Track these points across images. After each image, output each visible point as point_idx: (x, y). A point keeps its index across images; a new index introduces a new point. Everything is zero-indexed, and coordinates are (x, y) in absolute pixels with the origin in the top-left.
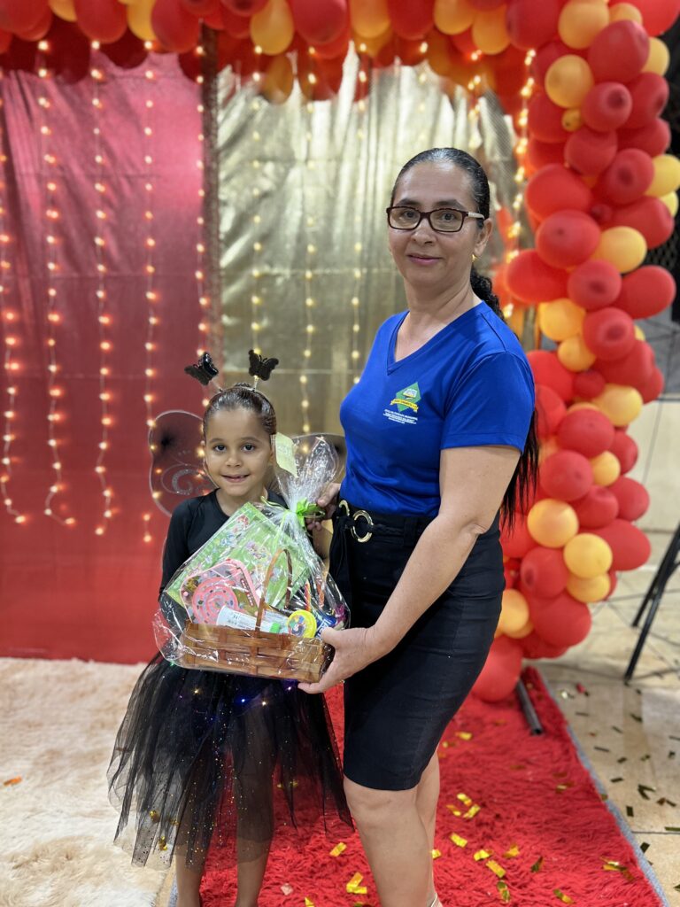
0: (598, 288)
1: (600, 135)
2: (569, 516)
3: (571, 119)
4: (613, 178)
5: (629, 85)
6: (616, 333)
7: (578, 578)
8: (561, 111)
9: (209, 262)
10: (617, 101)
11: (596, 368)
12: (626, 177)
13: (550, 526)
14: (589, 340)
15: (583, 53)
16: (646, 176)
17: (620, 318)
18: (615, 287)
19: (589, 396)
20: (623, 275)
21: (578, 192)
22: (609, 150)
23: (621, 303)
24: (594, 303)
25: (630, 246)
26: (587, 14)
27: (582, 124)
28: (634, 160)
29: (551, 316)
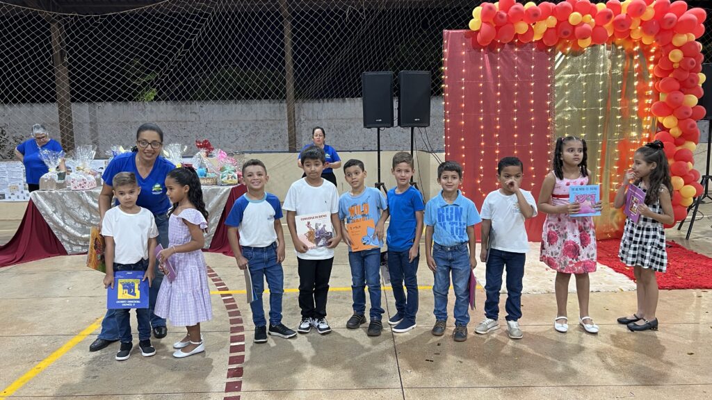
0: (687, 113)
1: (685, 70)
2: (682, 180)
3: (676, 66)
5: (694, 58)
6: (691, 126)
7: (683, 197)
8: (673, 63)
9: (550, 107)
10: (692, 63)
11: (681, 136)
12: (692, 81)
13: (677, 184)
15: (679, 48)
17: (693, 122)
18: (691, 112)
19: (679, 145)
21: (677, 85)
22: (688, 75)
23: (691, 117)
24: (682, 118)
25: (693, 100)
26: (682, 39)
27: (680, 67)
28: (694, 76)
29: (668, 122)
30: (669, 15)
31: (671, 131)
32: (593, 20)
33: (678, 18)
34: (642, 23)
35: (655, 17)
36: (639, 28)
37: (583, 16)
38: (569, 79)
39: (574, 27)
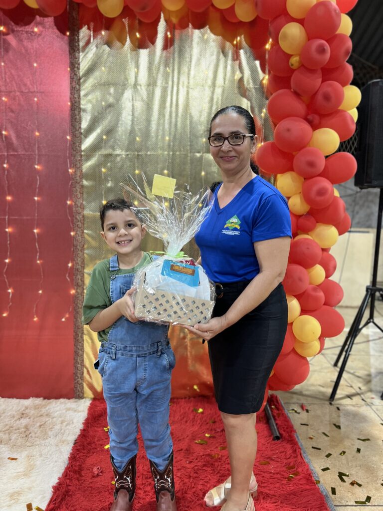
0: (311, 164)
1: (312, 71)
2: (296, 305)
3: (295, 61)
4: (320, 97)
5: (329, 41)
6: (322, 192)
7: (301, 343)
8: (289, 56)
10: (322, 50)
11: (310, 213)
12: (327, 98)
14: (306, 197)
15: (301, 22)
16: (340, 98)
17: (325, 183)
18: (322, 164)
19: (306, 231)
20: (327, 157)
21: (299, 107)
22: (317, 81)
25: (330, 139)
27: (301, 64)
29: (283, 181)
31: (290, 202)
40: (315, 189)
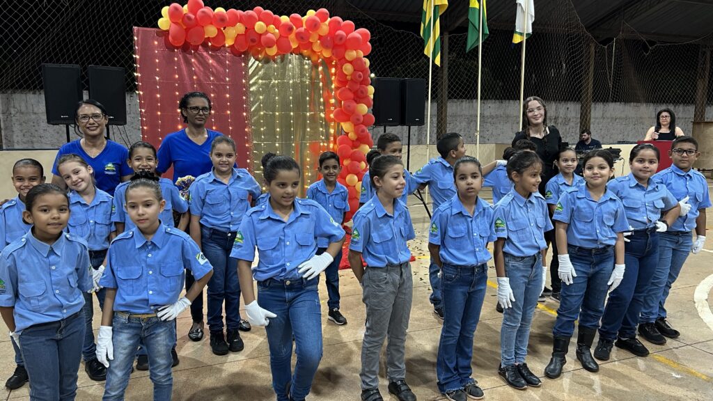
0: (358, 120)
1: (356, 83)
2: (356, 178)
3: (349, 78)
4: (359, 92)
5: (362, 72)
6: (363, 131)
8: (347, 75)
10: (360, 77)
11: (357, 140)
12: (362, 92)
13: (351, 180)
14: (356, 132)
15: (351, 62)
16: (367, 91)
17: (364, 127)
18: (362, 119)
19: (356, 147)
20: (363, 116)
21: (351, 95)
22: (358, 86)
23: (363, 123)
24: (356, 124)
25: (364, 109)
26: (352, 54)
27: (352, 80)
28: (364, 88)
29: (346, 126)
30: (340, 32)
31: (349, 135)
32: (277, 31)
33: (347, 35)
34: (320, 38)
35: (330, 33)
36: (319, 41)
37: (267, 26)
38: (263, 84)
39: (261, 35)
40: (360, 130)
